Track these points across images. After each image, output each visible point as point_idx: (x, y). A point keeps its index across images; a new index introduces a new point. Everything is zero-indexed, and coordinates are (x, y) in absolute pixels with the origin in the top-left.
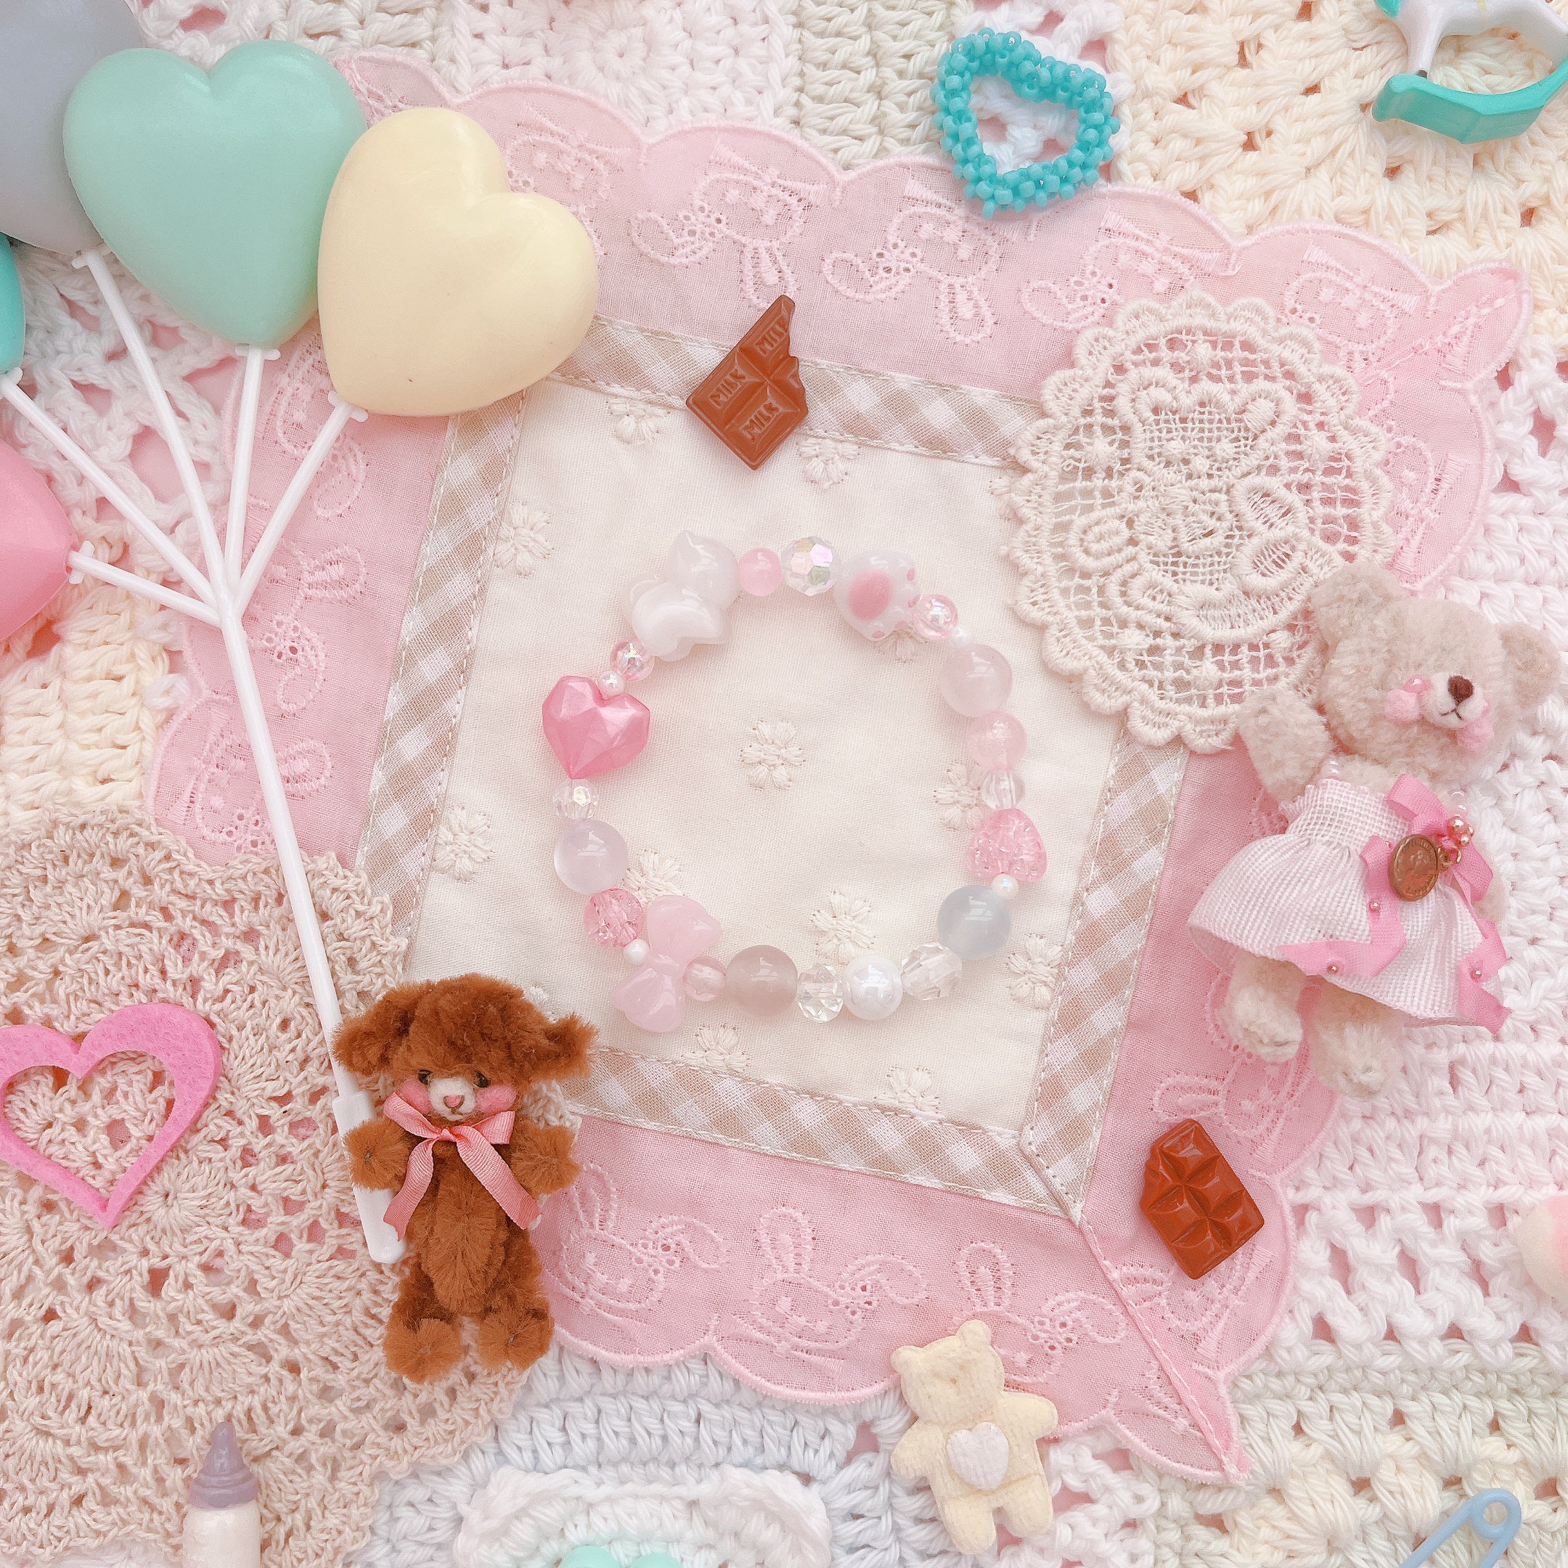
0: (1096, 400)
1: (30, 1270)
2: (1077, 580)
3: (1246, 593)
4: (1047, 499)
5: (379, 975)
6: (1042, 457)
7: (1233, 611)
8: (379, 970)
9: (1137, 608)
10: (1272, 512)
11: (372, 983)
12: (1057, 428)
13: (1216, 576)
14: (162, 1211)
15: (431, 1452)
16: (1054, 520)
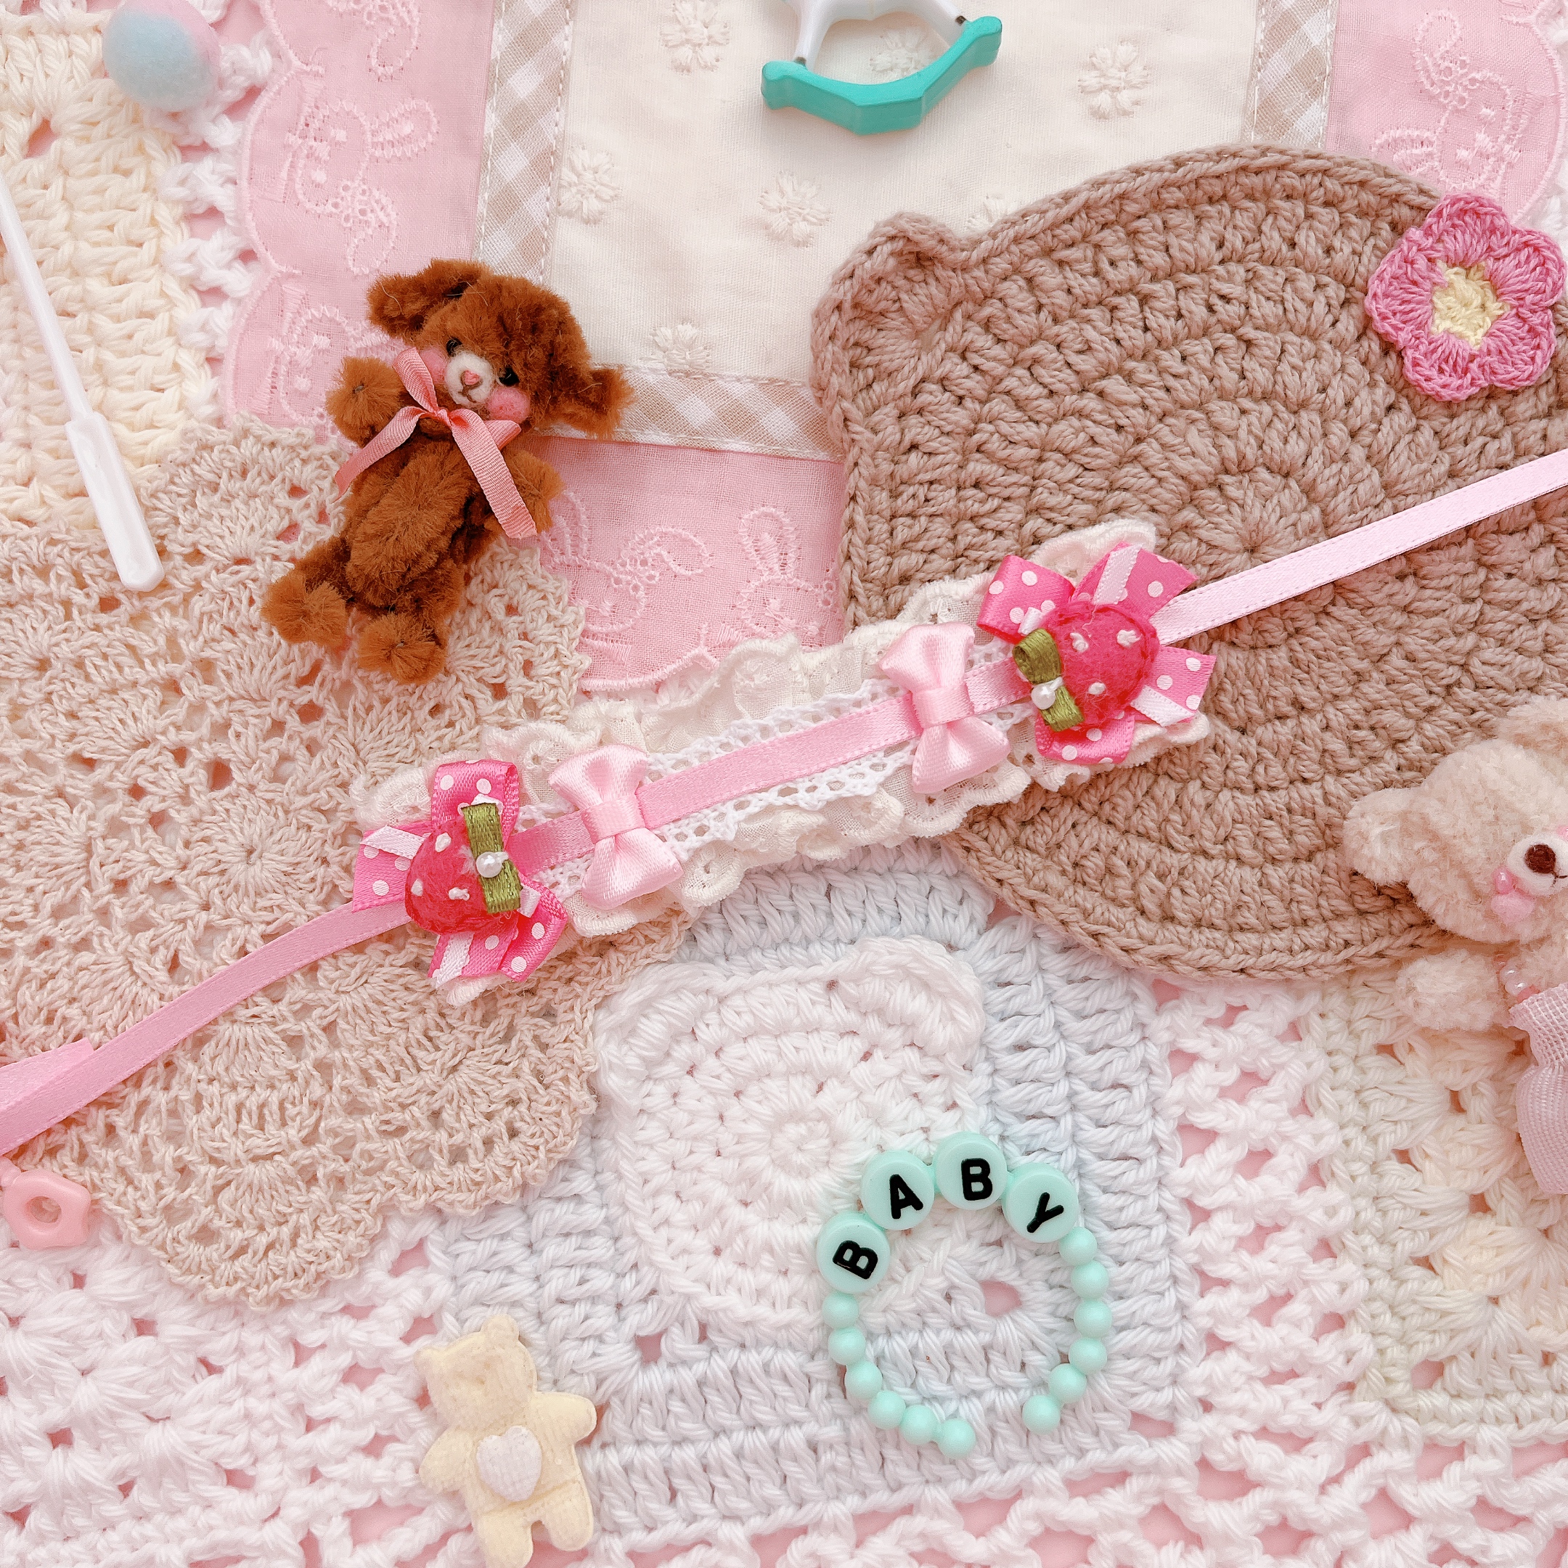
1: (79, 891)
5: (554, 686)
8: (554, 681)
11: (543, 693)
14: (242, 867)
15: (450, 1197)
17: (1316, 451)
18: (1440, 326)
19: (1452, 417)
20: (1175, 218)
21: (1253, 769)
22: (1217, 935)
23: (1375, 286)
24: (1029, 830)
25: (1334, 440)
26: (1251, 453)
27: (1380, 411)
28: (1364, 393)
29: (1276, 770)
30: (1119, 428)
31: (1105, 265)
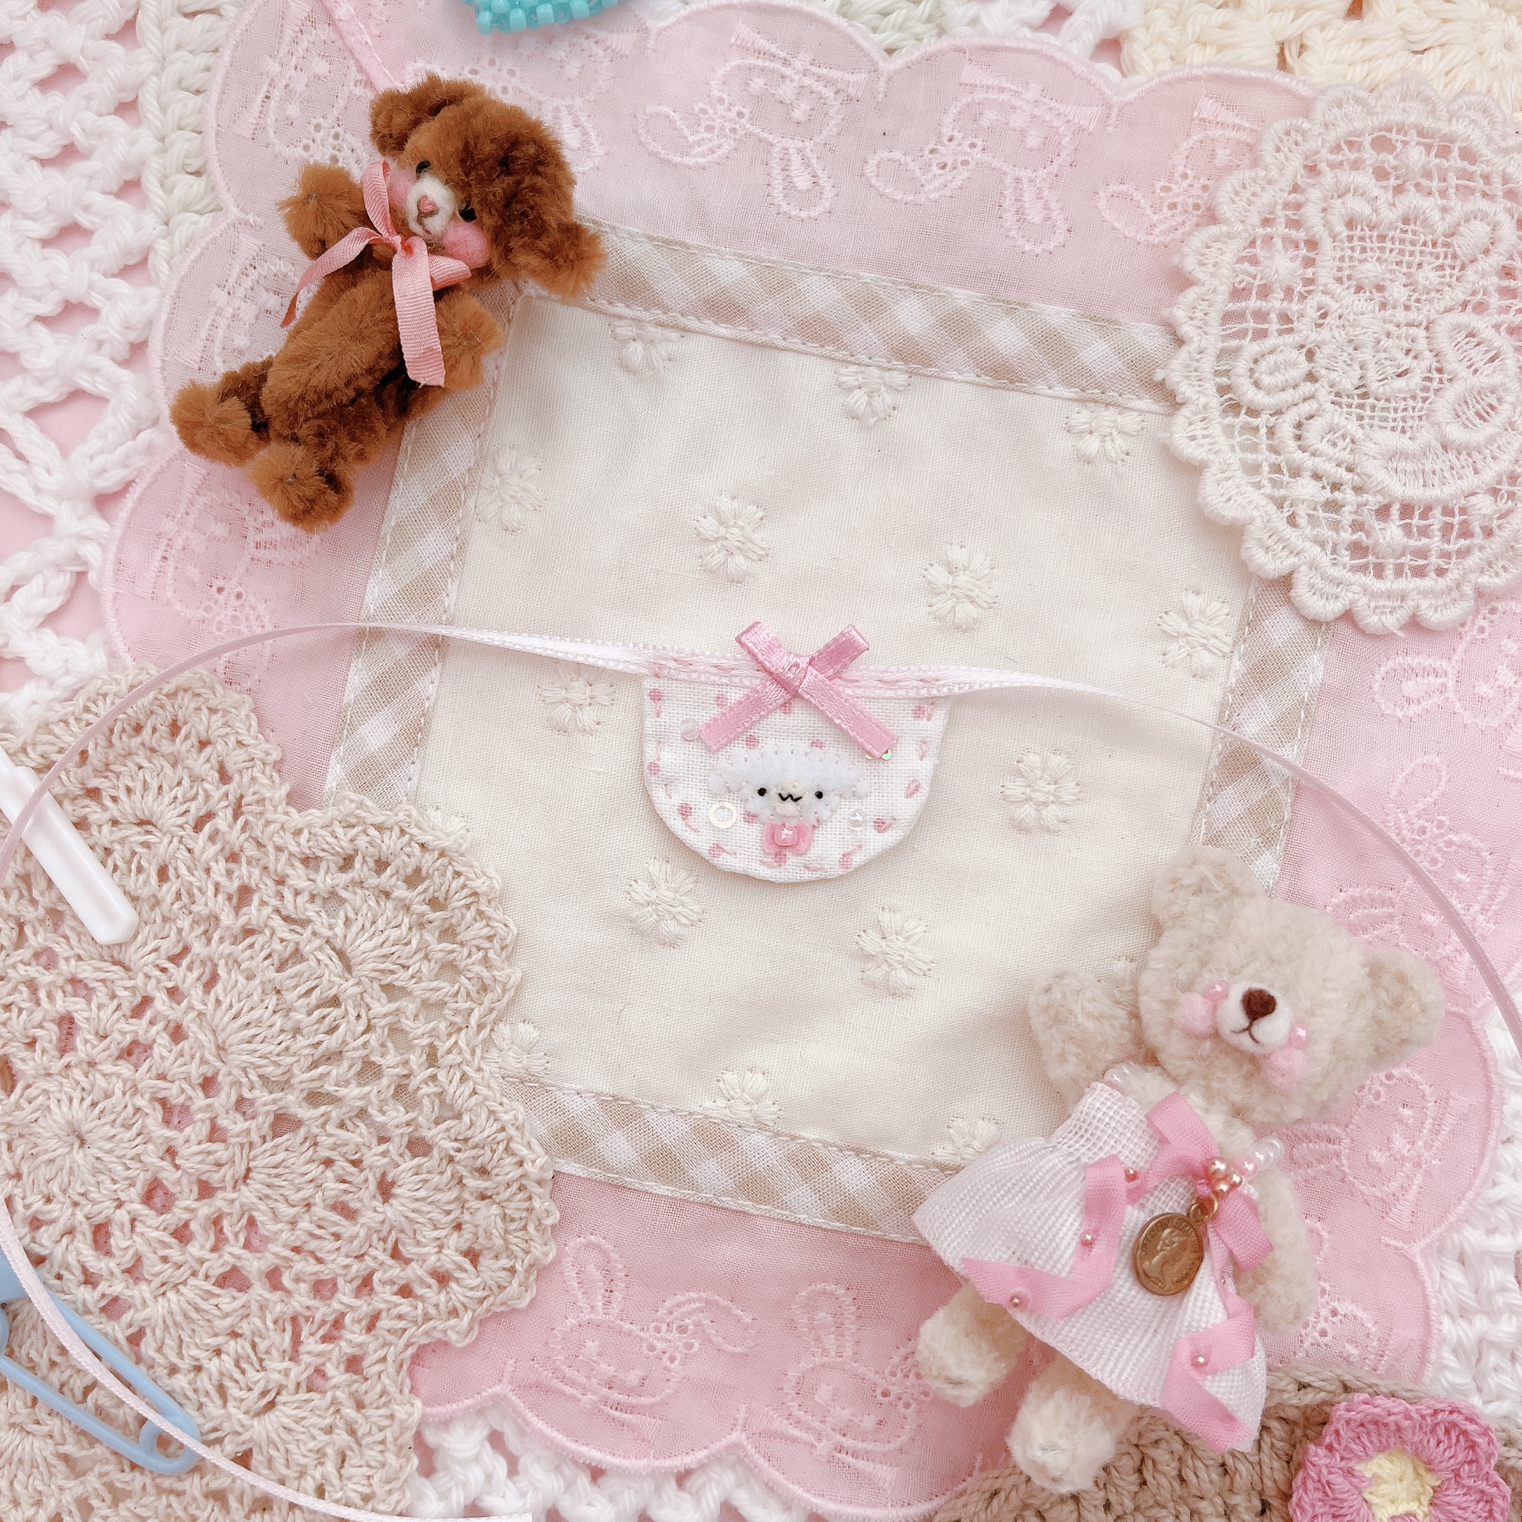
0: (1279, 207)
2: (1243, 417)
3: (1445, 448)
4: (1215, 317)
6: (1210, 269)
7: (1428, 467)
9: (1313, 454)
10: (1478, 355)
12: (1230, 236)
13: (1410, 423)
16: (1220, 345)
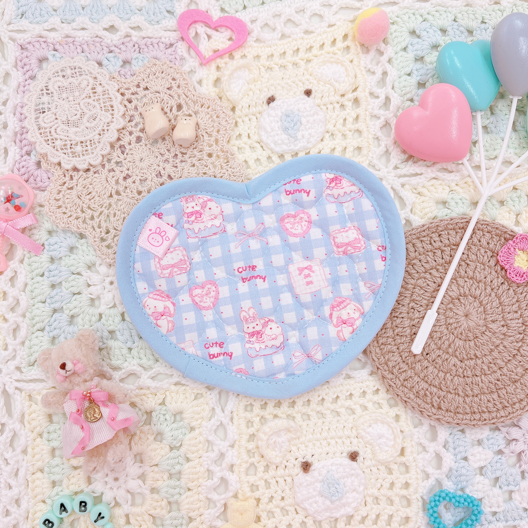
17: (483, 293)
18: (516, 265)
19: (518, 287)
20: (451, 232)
21: (463, 372)
22: (452, 414)
23: (500, 254)
24: (406, 382)
25: (487, 291)
26: (467, 292)
27: (499, 284)
28: (496, 280)
29: (469, 372)
30: (434, 282)
31: (433, 242)
